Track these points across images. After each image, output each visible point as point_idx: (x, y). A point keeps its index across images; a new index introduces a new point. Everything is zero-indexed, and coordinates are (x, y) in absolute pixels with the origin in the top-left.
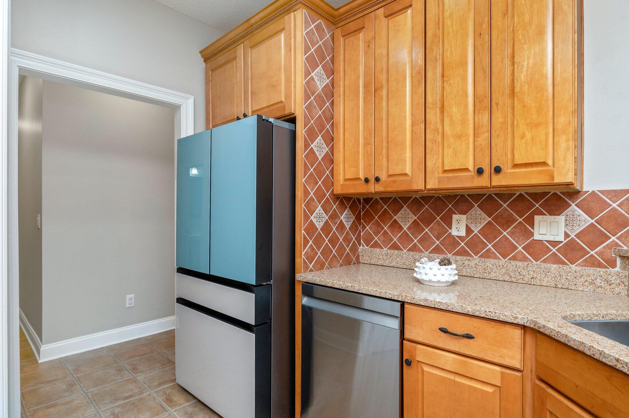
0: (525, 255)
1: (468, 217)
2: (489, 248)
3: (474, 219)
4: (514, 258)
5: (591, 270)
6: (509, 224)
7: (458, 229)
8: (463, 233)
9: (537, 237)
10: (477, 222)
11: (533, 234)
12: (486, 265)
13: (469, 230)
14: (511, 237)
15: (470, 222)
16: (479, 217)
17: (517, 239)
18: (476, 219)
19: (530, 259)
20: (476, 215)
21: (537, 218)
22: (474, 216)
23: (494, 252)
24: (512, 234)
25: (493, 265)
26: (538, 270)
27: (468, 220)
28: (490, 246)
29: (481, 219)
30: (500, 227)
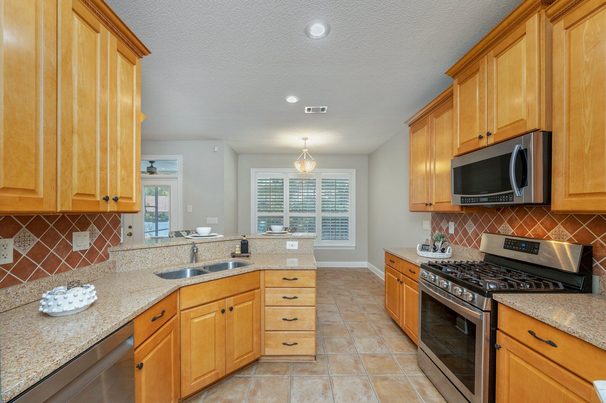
0: (67, 266)
1: (16, 240)
2: (39, 268)
3: (23, 241)
4: (60, 271)
5: (103, 264)
6: (55, 242)
7: (5, 256)
8: (10, 260)
9: (75, 249)
10: (26, 244)
11: (72, 248)
12: (41, 285)
13: (16, 255)
14: (57, 253)
15: (18, 246)
16: (28, 239)
17: (61, 254)
18: (25, 241)
19: (70, 268)
20: (24, 237)
21: (74, 234)
22: (23, 238)
23: (43, 271)
24: (57, 250)
25: (47, 283)
26: (79, 274)
27: (16, 244)
28: (39, 266)
29: (29, 240)
30: (48, 246)
